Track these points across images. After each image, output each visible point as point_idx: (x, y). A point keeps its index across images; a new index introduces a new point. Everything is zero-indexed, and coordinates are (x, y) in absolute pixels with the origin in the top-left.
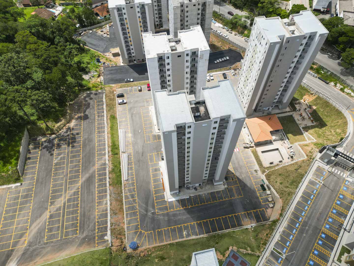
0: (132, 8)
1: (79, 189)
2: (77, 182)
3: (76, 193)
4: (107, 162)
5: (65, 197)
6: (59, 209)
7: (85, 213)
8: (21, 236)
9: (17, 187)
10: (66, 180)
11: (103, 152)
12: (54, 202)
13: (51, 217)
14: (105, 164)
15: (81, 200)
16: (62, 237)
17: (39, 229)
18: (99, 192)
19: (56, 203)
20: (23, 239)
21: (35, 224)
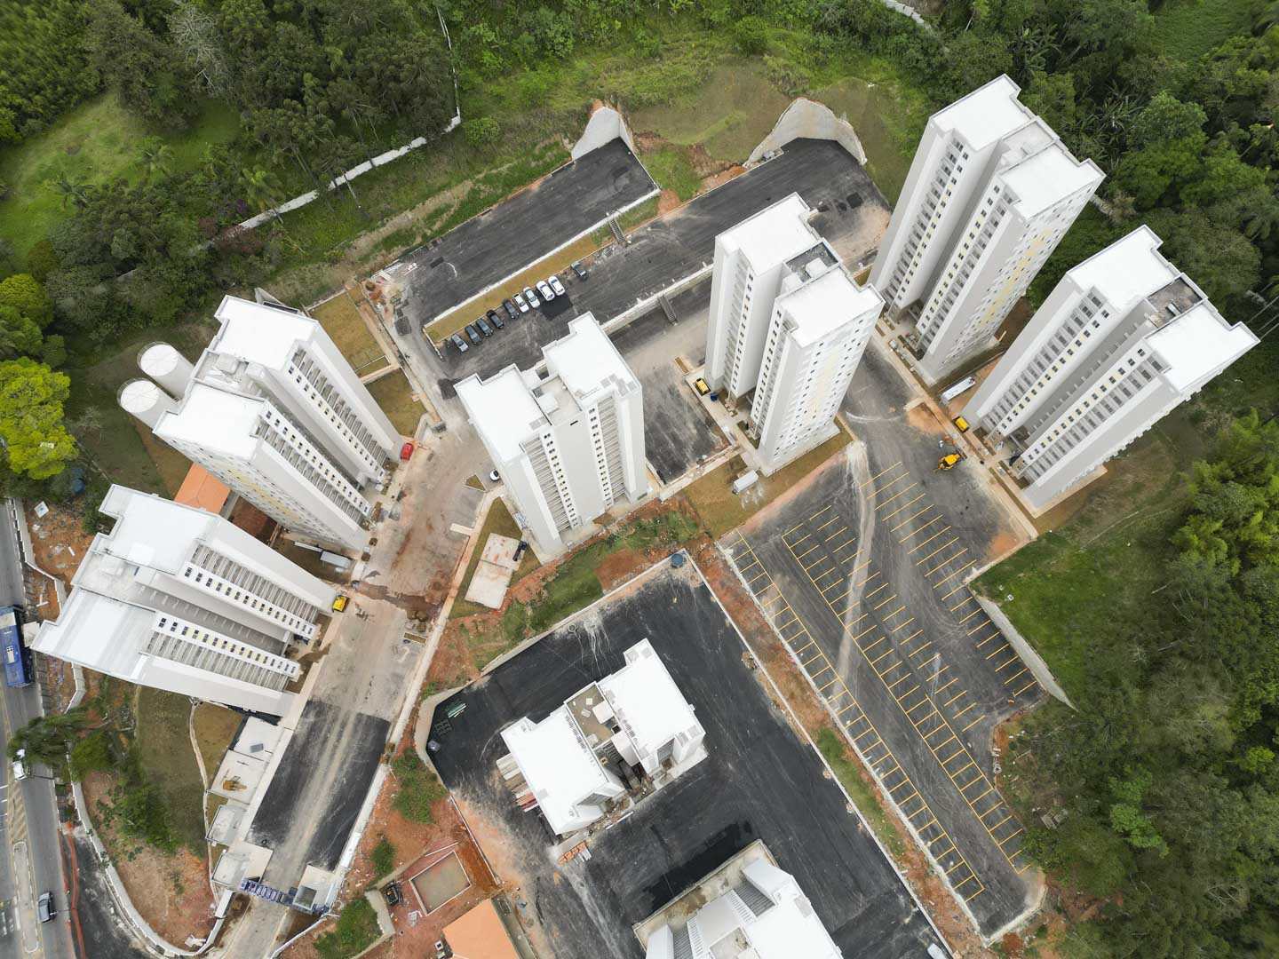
1: (842, 617)
2: (856, 630)
3: (841, 606)
4: (825, 701)
5: (854, 590)
6: (850, 565)
7: (798, 577)
8: (879, 499)
9: (968, 572)
11: (848, 722)
12: (870, 574)
13: (853, 547)
14: (827, 693)
15: (821, 598)
18: (795, 626)
19: (865, 573)
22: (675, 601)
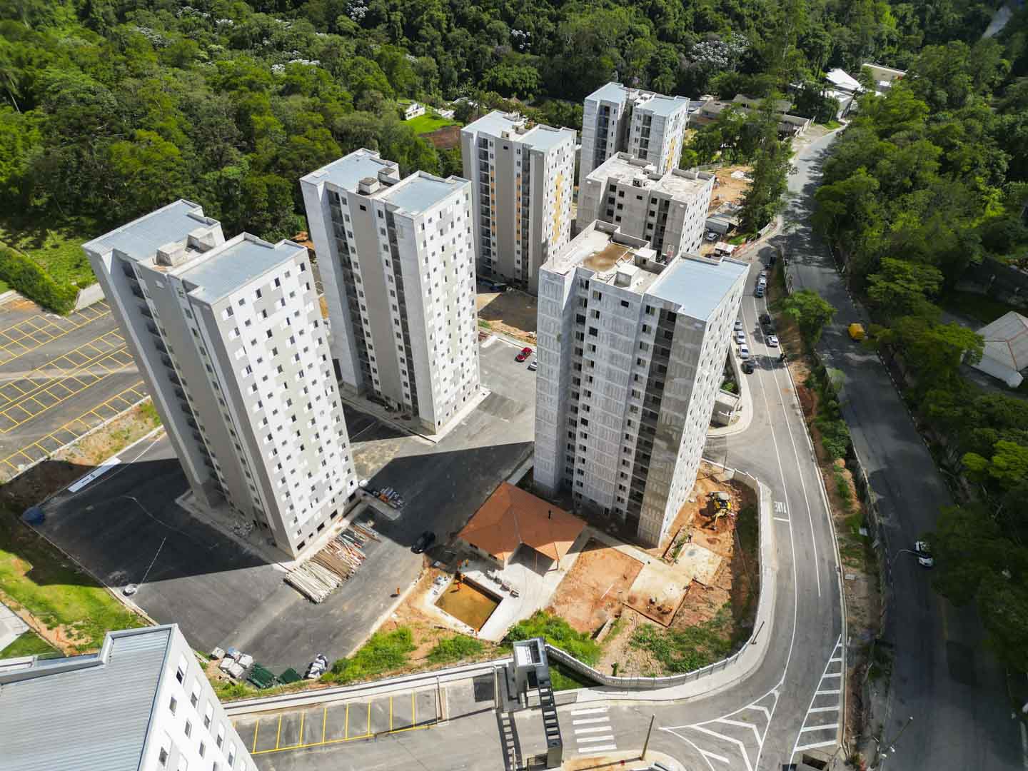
0: (506, 148)
3: (91, 379)
7: (56, 412)
10: (108, 354)
22: (89, 508)
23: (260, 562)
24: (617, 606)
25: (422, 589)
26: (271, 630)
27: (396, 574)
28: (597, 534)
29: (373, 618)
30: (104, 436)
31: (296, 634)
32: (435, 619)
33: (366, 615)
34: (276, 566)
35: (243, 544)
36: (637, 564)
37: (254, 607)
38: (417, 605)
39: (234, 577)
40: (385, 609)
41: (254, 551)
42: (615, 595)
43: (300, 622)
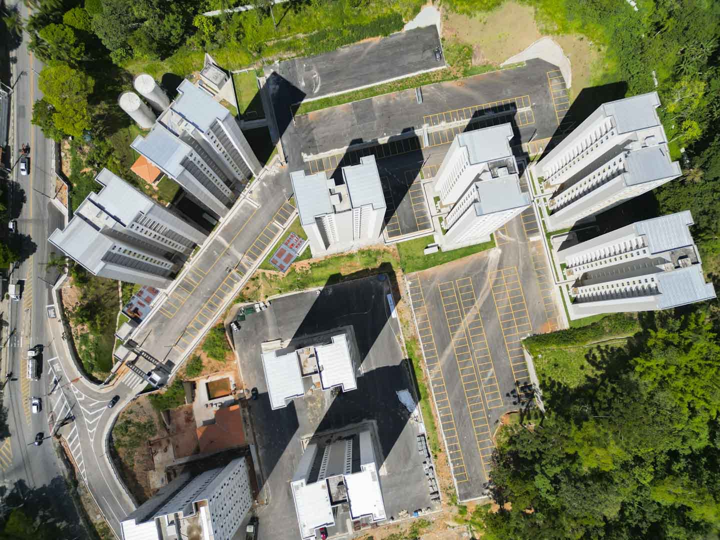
1: (453, 335)
2: (457, 343)
3: (454, 329)
4: (428, 371)
5: (465, 323)
6: (467, 311)
7: (439, 308)
8: (496, 282)
10: (470, 345)
11: (436, 386)
12: (475, 319)
13: (473, 302)
15: (446, 322)
16: (455, 283)
17: (480, 290)
18: (428, 331)
19: (473, 317)
20: (494, 279)
21: (487, 294)
22: (373, 297)
23: (296, 336)
24: (171, 433)
25: (237, 379)
26: (265, 323)
27: (251, 375)
28: (201, 456)
29: (241, 355)
30: (409, 319)
31: (256, 329)
32: (223, 374)
33: (244, 354)
34: (290, 340)
35: (310, 336)
36: (177, 456)
37: (279, 324)
38: (233, 372)
39: (297, 325)
40: (241, 362)
41: (303, 337)
42: (175, 437)
43: (260, 334)
